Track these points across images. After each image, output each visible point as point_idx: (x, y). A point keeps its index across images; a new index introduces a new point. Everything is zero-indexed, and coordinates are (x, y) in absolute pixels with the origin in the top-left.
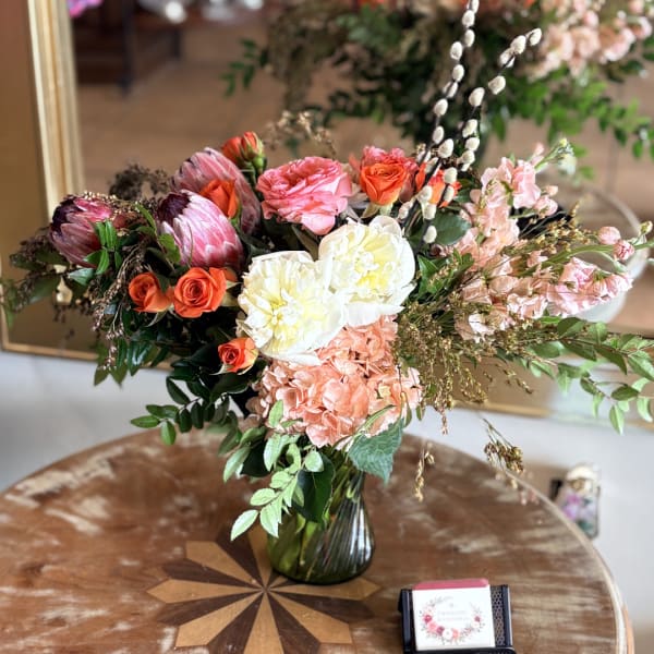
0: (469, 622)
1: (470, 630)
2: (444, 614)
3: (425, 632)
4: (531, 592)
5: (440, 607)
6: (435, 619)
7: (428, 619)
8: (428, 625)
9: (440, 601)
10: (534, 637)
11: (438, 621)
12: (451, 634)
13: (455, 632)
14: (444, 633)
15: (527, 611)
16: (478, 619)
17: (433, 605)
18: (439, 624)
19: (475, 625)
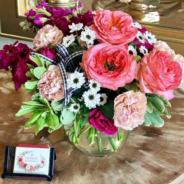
0: (38, 163)
1: (38, 167)
2: (28, 158)
3: (18, 165)
4: (173, 129)
5: (26, 155)
6: (23, 160)
7: (20, 160)
8: (20, 162)
9: (27, 152)
10: (168, 144)
11: (24, 161)
12: (30, 168)
13: (31, 167)
14: (27, 167)
15: (169, 135)
16: (43, 162)
17: (24, 154)
18: (25, 163)
19: (42, 165)
